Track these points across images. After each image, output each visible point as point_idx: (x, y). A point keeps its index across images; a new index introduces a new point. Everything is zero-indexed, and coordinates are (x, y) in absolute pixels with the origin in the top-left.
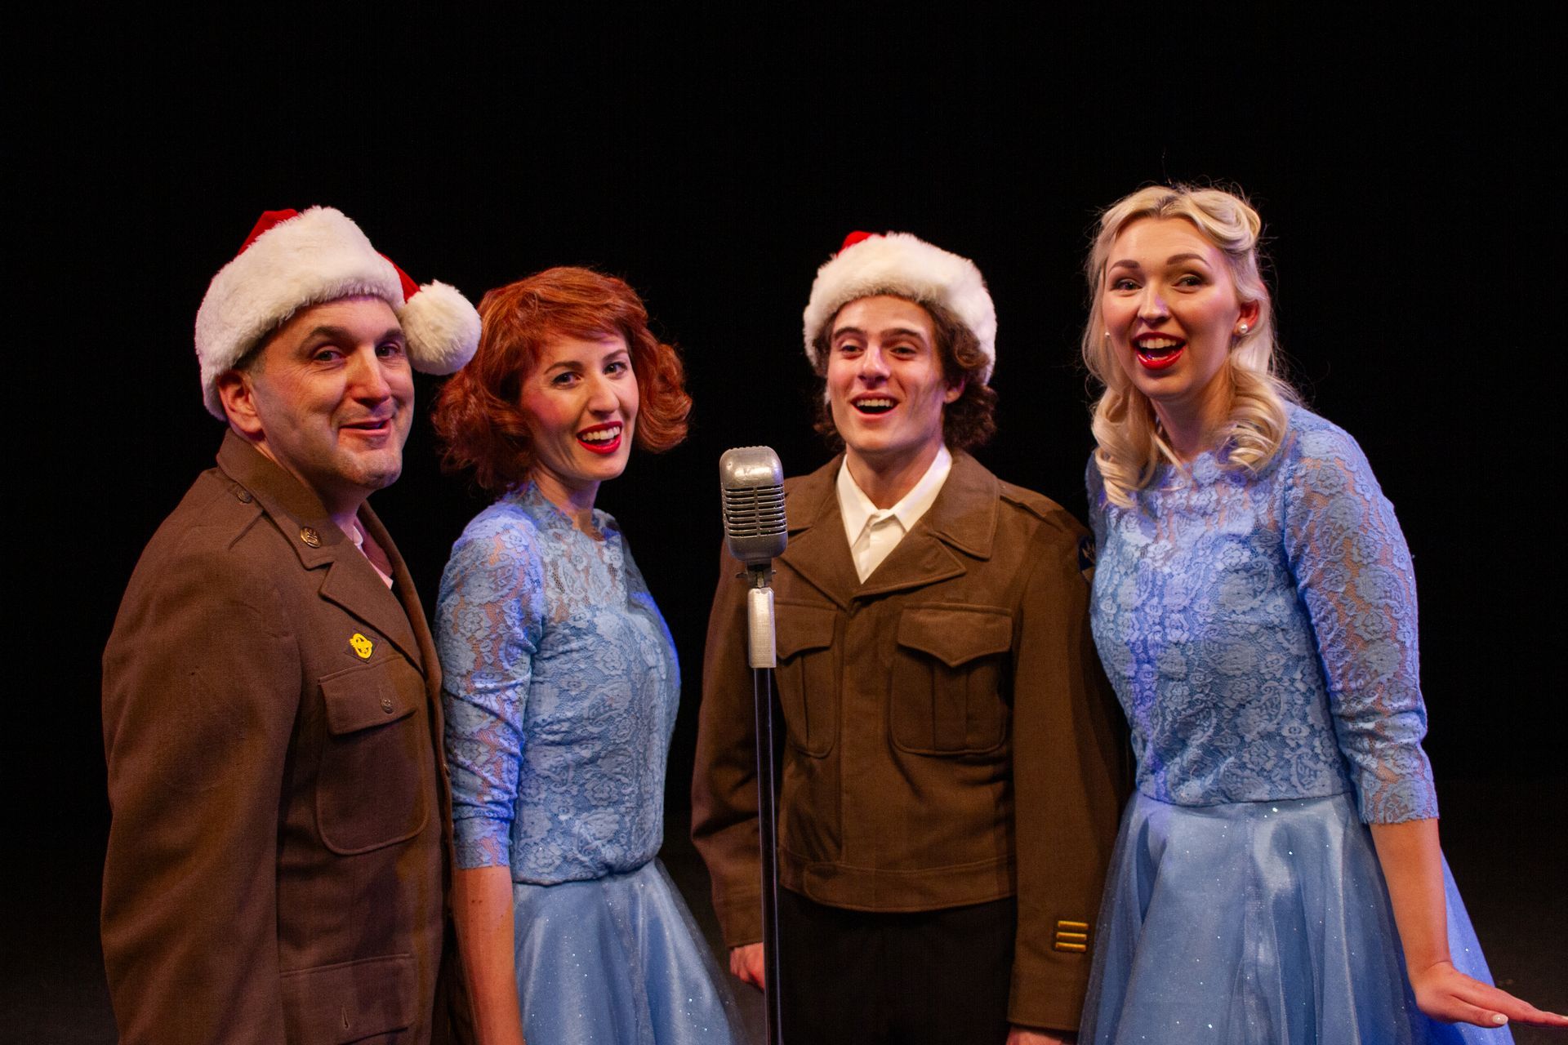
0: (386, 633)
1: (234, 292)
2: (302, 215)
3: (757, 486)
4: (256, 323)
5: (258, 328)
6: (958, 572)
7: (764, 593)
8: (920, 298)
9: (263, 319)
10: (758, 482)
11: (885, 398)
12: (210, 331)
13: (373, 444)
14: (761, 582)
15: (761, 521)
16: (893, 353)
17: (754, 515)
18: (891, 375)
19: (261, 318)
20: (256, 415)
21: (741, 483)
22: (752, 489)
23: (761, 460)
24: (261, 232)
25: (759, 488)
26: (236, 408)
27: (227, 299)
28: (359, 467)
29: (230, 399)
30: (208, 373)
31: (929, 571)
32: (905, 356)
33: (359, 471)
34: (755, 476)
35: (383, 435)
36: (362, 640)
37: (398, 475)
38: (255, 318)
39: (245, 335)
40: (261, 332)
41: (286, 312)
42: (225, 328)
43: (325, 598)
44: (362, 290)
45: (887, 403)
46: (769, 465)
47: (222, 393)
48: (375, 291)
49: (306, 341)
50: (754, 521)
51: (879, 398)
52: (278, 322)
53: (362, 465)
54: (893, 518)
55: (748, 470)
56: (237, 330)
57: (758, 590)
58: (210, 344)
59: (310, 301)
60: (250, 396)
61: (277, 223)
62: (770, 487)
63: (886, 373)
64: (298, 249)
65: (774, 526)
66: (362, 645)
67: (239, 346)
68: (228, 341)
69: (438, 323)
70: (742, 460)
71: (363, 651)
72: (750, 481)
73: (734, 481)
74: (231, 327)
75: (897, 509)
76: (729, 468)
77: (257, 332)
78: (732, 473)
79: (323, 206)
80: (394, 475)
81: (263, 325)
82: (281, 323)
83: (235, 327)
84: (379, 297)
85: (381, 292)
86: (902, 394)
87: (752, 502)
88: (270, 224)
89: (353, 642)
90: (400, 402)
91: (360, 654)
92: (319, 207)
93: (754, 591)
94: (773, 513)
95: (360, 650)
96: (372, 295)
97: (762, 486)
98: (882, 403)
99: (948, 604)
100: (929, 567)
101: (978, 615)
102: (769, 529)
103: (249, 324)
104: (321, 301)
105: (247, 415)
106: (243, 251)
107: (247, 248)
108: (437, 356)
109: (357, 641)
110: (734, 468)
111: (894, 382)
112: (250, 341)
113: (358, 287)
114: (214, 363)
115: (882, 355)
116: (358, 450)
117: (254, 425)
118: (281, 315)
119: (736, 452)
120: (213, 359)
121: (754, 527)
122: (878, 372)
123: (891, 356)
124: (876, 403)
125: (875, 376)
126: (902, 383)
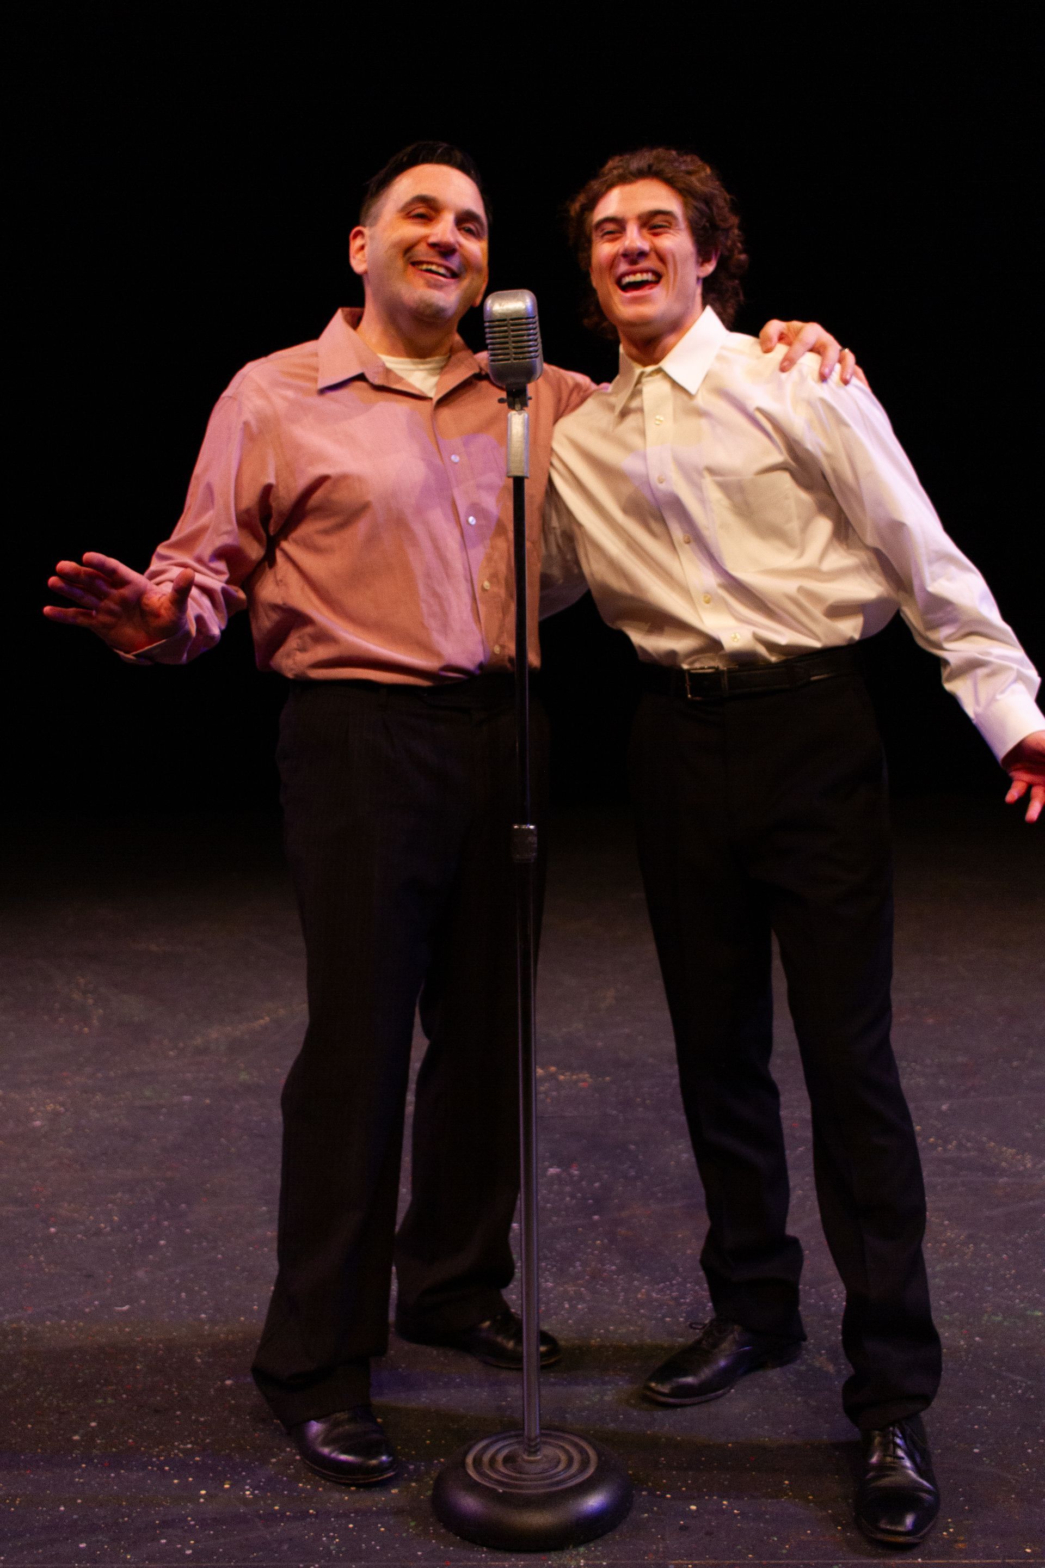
3: (510, 317)
10: (511, 314)
11: (649, 272)
14: (518, 406)
15: (514, 348)
16: (649, 232)
17: (508, 343)
18: (651, 249)
21: (500, 315)
22: (505, 320)
23: (519, 298)
32: (660, 231)
34: (508, 310)
45: (648, 277)
46: (524, 301)
50: (508, 348)
51: (642, 273)
55: (506, 306)
57: (515, 413)
62: (521, 319)
63: (646, 246)
65: (525, 353)
70: (503, 299)
72: (507, 314)
73: (492, 314)
78: (491, 308)
86: (663, 267)
87: (506, 331)
94: (524, 342)
97: (516, 316)
102: (521, 356)
110: (492, 305)
115: (641, 233)
121: (508, 354)
122: (639, 249)
123: (649, 233)
124: (639, 277)
125: (637, 252)
126: (662, 258)
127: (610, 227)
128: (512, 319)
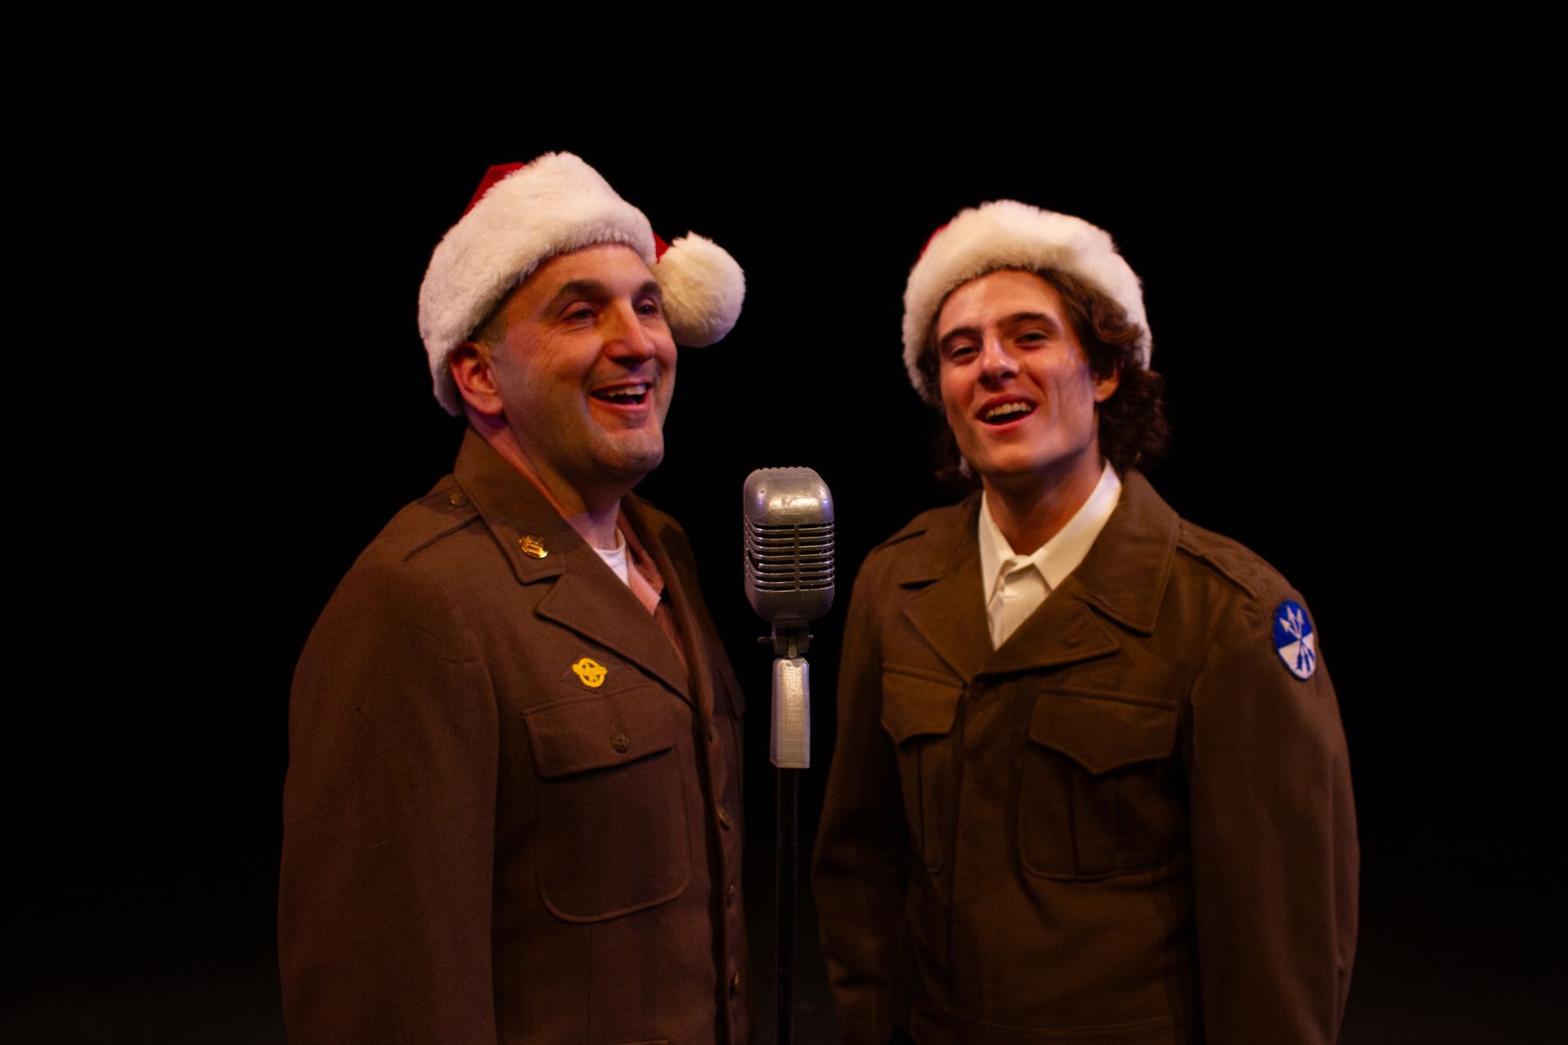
0: (631, 657)
1: (464, 253)
2: (534, 164)
3: (799, 523)
4: (495, 281)
5: (497, 287)
6: (1109, 649)
7: (797, 666)
8: (1036, 267)
9: (502, 276)
10: (801, 518)
11: (1019, 400)
12: (437, 302)
13: (629, 422)
14: (793, 651)
15: (802, 570)
16: (1018, 345)
17: (792, 562)
18: (1021, 371)
19: (499, 274)
20: (496, 394)
21: (778, 518)
22: (792, 527)
23: (805, 487)
24: (490, 185)
25: (801, 527)
26: (473, 388)
27: (457, 262)
28: (615, 448)
29: (465, 377)
30: (437, 349)
31: (1072, 646)
32: (1034, 344)
33: (615, 452)
34: (796, 510)
35: (642, 411)
36: (591, 666)
37: (661, 457)
38: (492, 276)
39: (481, 297)
40: (500, 292)
41: (526, 265)
42: (457, 294)
43: (541, 617)
44: (613, 237)
45: (1023, 407)
46: (815, 495)
47: (455, 371)
48: (626, 237)
49: (555, 300)
50: (792, 570)
51: (1011, 401)
52: (518, 280)
53: (619, 446)
54: (1031, 569)
55: (788, 500)
56: (472, 292)
57: (788, 661)
58: (439, 318)
59: (555, 251)
60: (489, 373)
61: (507, 173)
62: (816, 526)
63: (1014, 366)
64: (536, 197)
65: (818, 578)
66: (591, 672)
67: (475, 310)
68: (462, 308)
69: (698, 278)
70: (779, 486)
71: (591, 678)
72: (790, 516)
73: (770, 515)
74: (463, 291)
75: (1038, 557)
76: (761, 496)
77: (495, 292)
78: (766, 504)
79: (558, 152)
80: (657, 457)
81: (502, 283)
82: (522, 279)
83: (468, 290)
84: (631, 246)
85: (633, 240)
86: (1039, 392)
87: (791, 544)
88: (500, 177)
89: (577, 668)
90: (662, 364)
91: (586, 682)
92: (553, 154)
93: (784, 662)
94: (818, 561)
95: (587, 678)
96: (622, 243)
97: (806, 523)
98: (1017, 407)
99: (1095, 691)
100: (1073, 640)
101: (1132, 707)
102: (812, 583)
103: (486, 284)
104: (567, 250)
105: (486, 393)
106: (469, 211)
107: (473, 206)
108: (698, 317)
109: (584, 667)
110: (769, 497)
111: (1025, 380)
112: (488, 302)
113: (608, 232)
114: (445, 337)
115: (1003, 347)
116: (613, 429)
117: (493, 406)
118: (522, 269)
119: (771, 475)
120: (444, 332)
121: (793, 579)
122: (1003, 368)
123: (1016, 347)
124: (1007, 409)
125: (1000, 373)
126: (1037, 380)
127: (961, 344)
128: (802, 526)
